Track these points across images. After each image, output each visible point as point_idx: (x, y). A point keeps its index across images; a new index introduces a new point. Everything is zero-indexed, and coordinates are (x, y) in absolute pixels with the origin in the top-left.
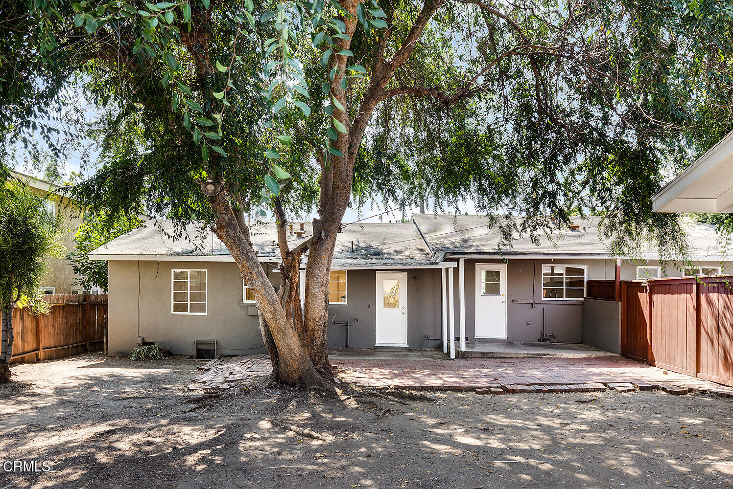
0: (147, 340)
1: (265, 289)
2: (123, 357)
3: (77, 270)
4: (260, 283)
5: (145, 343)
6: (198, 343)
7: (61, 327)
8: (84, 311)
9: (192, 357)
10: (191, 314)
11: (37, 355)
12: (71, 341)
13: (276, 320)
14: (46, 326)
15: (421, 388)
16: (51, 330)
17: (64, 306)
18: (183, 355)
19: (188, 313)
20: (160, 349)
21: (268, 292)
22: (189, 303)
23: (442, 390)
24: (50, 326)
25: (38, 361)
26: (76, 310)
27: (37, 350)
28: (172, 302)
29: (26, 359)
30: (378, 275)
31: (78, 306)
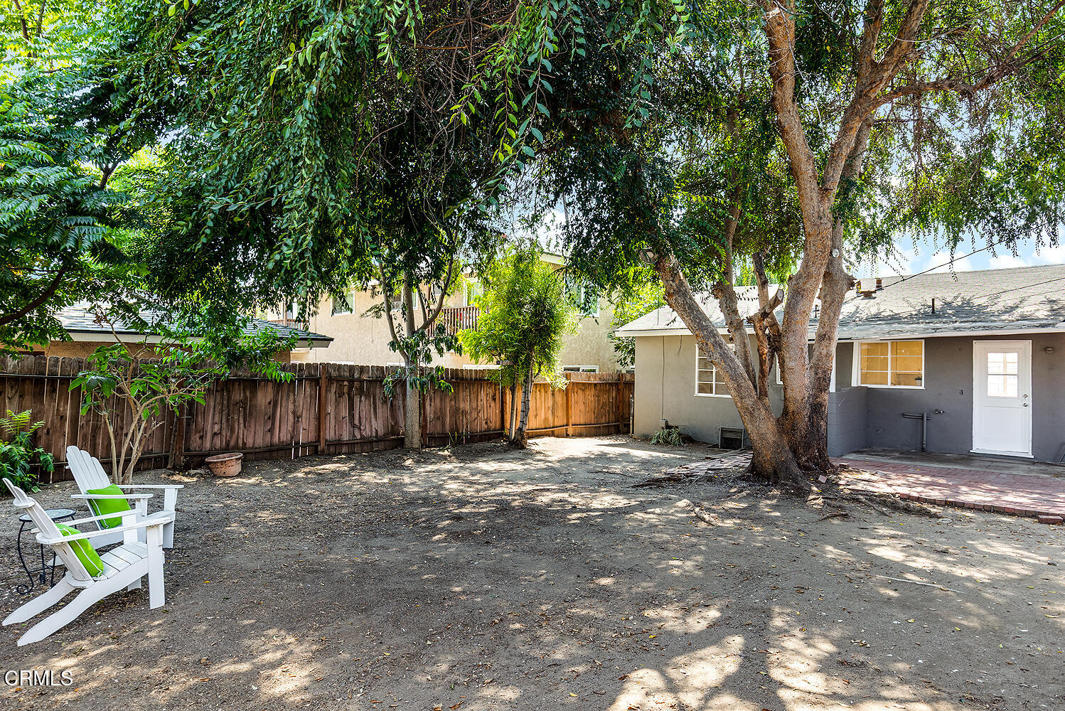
0: (670, 424)
1: (725, 362)
2: (645, 440)
3: (617, 348)
4: (718, 355)
5: (668, 427)
6: (723, 431)
7: (593, 405)
8: (618, 390)
9: (716, 446)
10: (717, 396)
11: (567, 430)
12: (603, 420)
13: (742, 399)
14: (577, 402)
15: (943, 503)
16: (582, 407)
17: (595, 384)
18: (705, 443)
19: (713, 395)
20: (679, 434)
21: (729, 365)
22: (714, 383)
23: (981, 510)
24: (581, 403)
25: (567, 436)
26: (609, 389)
27: (567, 425)
28: (697, 382)
29: (556, 433)
30: (977, 346)
31: (611, 384)
